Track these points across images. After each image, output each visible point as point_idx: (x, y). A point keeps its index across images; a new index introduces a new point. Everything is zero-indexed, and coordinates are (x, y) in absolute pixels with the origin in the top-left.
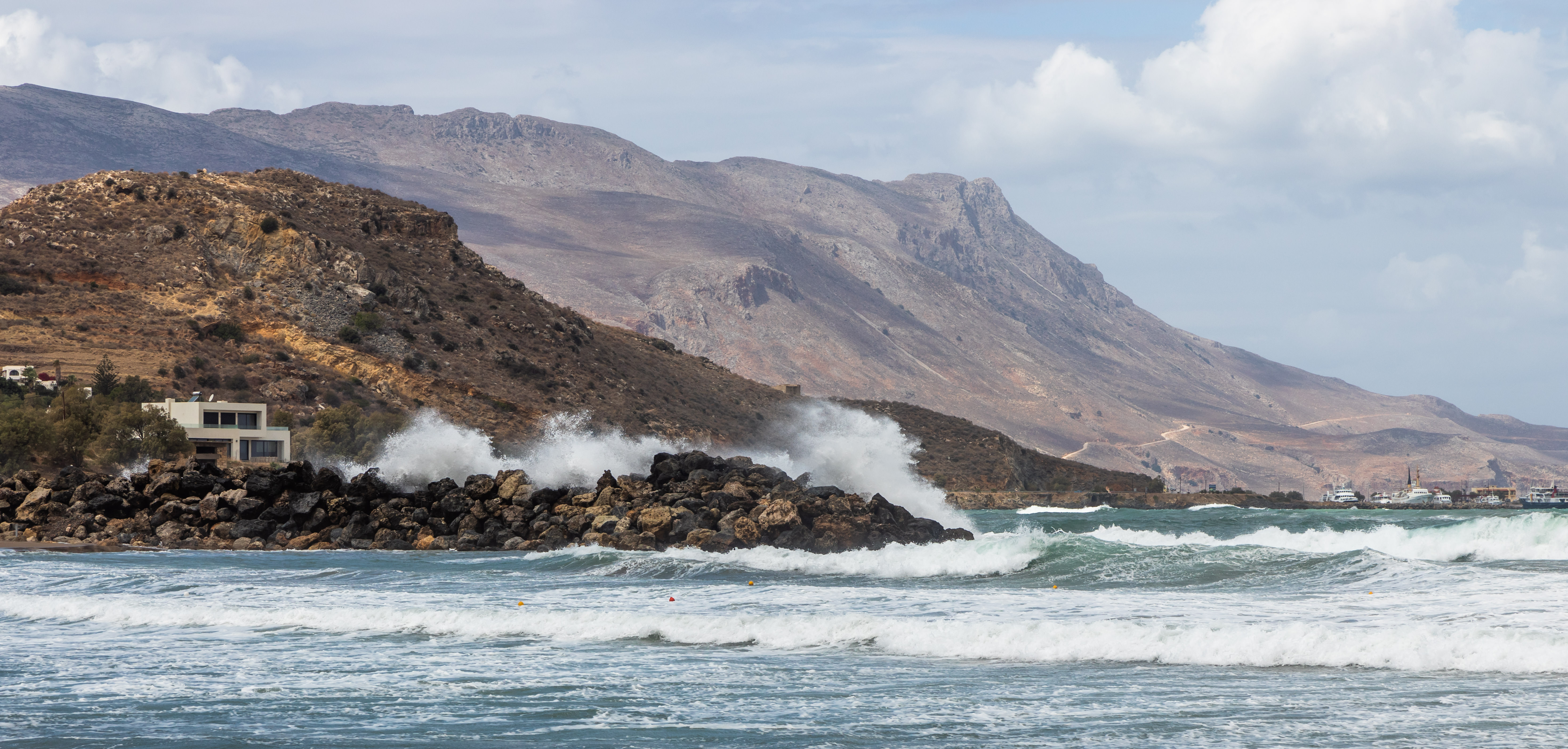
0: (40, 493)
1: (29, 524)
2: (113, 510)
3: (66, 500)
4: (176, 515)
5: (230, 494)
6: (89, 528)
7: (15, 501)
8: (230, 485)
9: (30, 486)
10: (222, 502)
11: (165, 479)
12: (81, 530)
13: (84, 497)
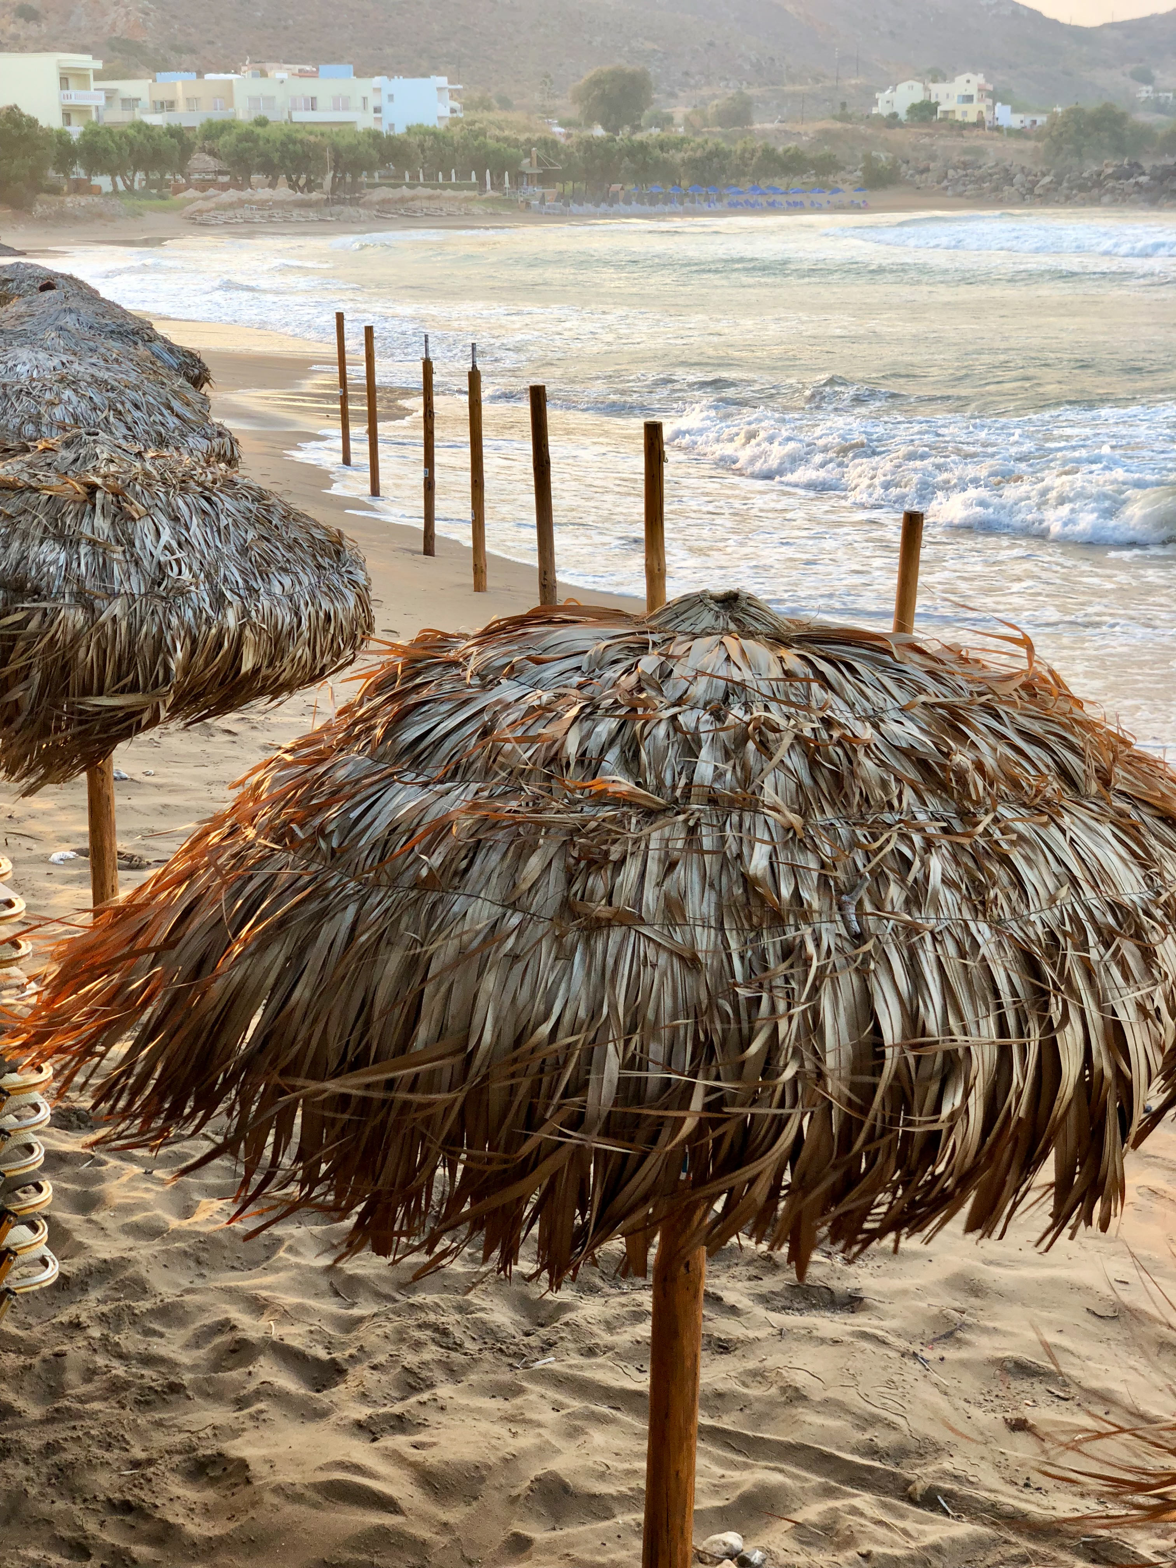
0: (1047, 179)
1: (1040, 196)
2: (1082, 188)
3: (1060, 183)
4: (1112, 190)
5: (1143, 179)
6: (1068, 198)
7: (1035, 183)
8: (1143, 174)
9: (1044, 175)
10: (1137, 183)
11: (1110, 171)
12: (1063, 199)
13: (1069, 181)
